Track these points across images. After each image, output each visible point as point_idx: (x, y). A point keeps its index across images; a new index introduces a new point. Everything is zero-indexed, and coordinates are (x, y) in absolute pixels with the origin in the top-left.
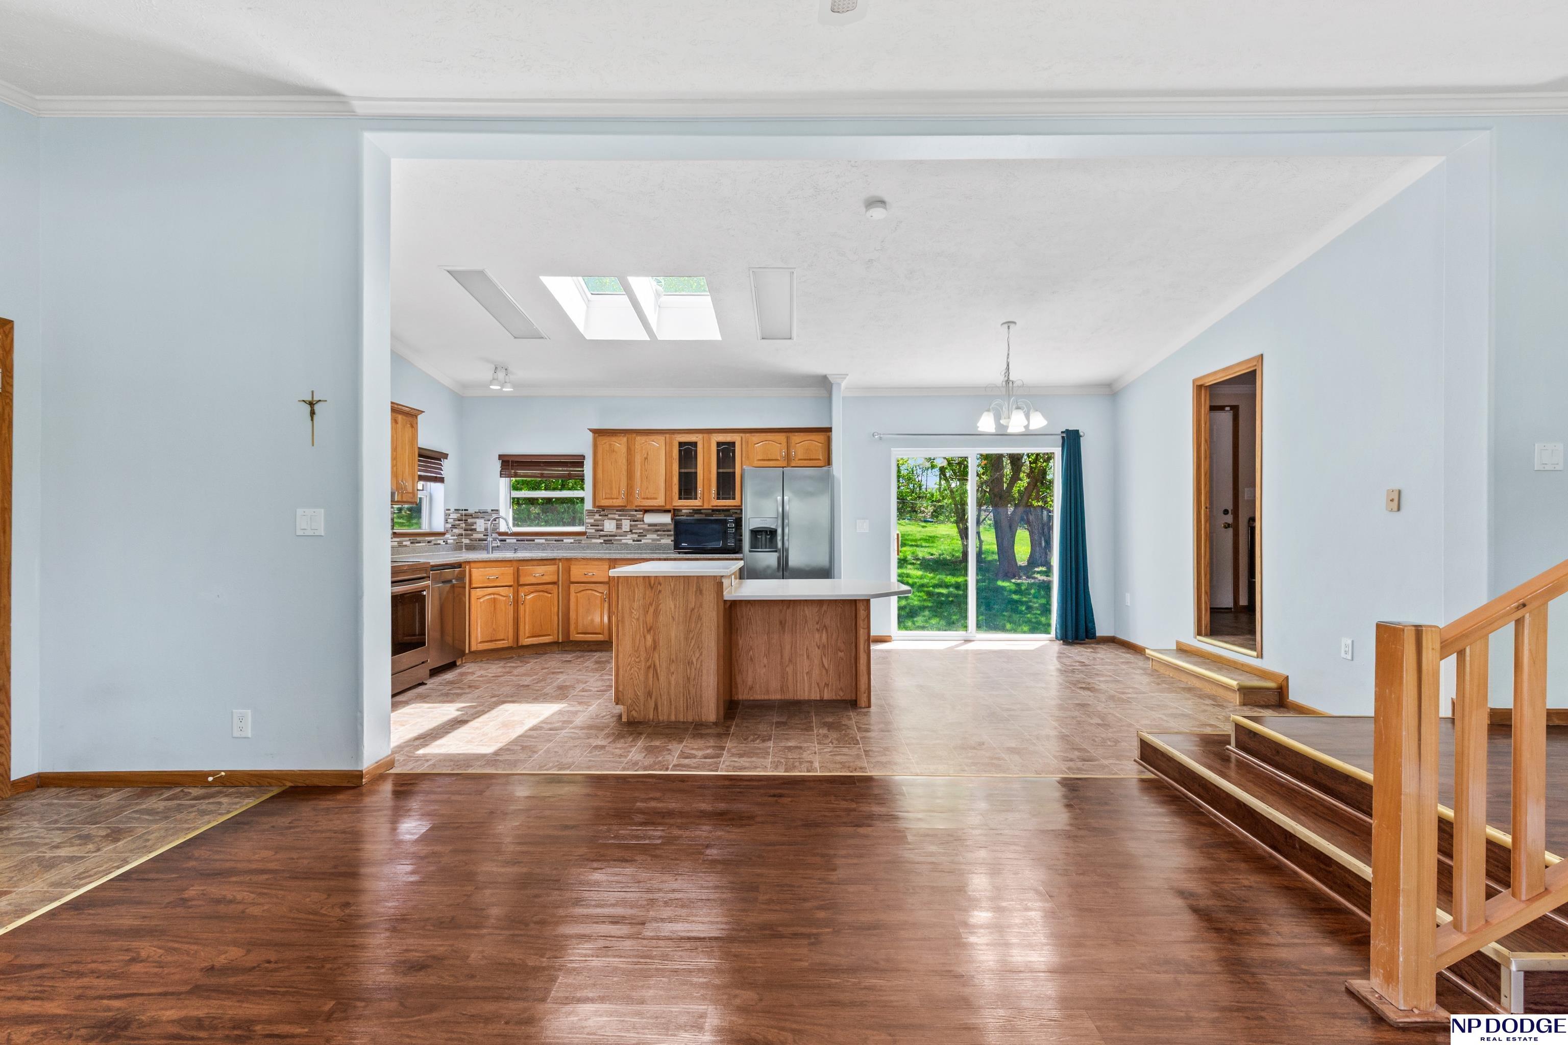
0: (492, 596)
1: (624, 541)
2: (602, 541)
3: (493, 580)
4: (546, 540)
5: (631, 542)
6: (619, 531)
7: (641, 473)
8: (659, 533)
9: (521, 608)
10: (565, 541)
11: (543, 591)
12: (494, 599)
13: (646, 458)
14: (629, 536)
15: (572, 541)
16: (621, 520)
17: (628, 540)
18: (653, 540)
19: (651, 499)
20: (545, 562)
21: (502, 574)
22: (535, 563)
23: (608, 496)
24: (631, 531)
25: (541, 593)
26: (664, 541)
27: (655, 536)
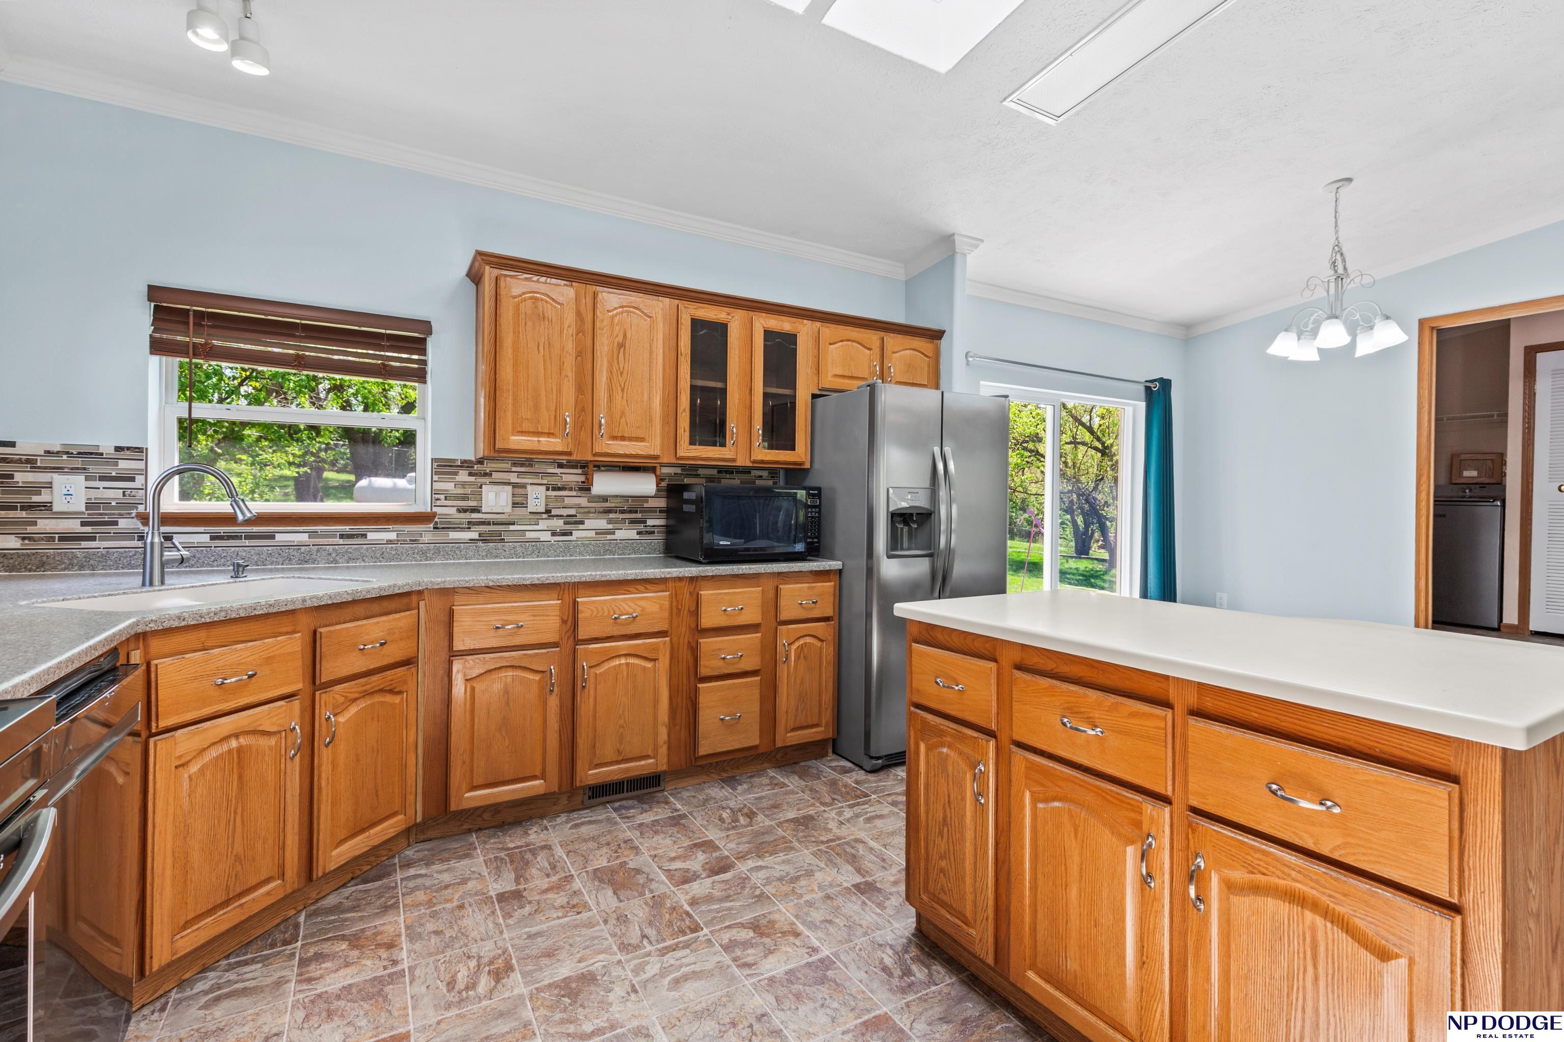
0: (234, 744)
1: (529, 535)
2: (475, 535)
3: (240, 687)
4: (312, 534)
5: (546, 536)
6: (520, 511)
7: (610, 380)
8: (612, 516)
9: (325, 756)
10: (370, 536)
11: (382, 691)
12: (240, 750)
13: (621, 345)
14: (543, 525)
15: (393, 536)
16: (524, 486)
17: (542, 531)
18: (599, 532)
19: (631, 439)
20: (386, 604)
21: (269, 660)
22: (360, 610)
23: (526, 426)
24: (548, 511)
25: (378, 698)
26: (620, 534)
27: (602, 523)
